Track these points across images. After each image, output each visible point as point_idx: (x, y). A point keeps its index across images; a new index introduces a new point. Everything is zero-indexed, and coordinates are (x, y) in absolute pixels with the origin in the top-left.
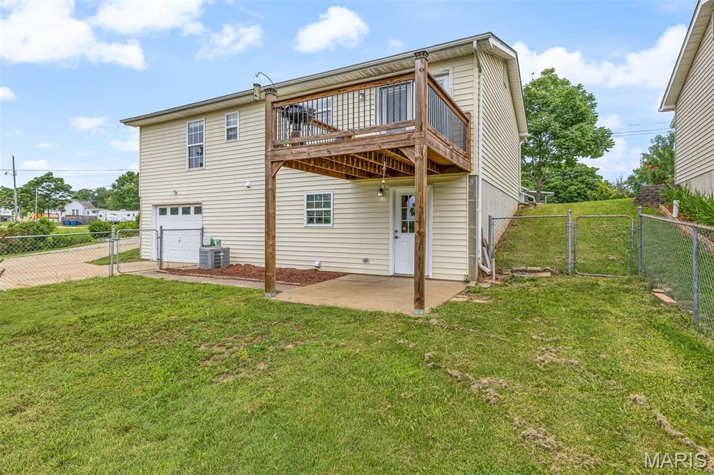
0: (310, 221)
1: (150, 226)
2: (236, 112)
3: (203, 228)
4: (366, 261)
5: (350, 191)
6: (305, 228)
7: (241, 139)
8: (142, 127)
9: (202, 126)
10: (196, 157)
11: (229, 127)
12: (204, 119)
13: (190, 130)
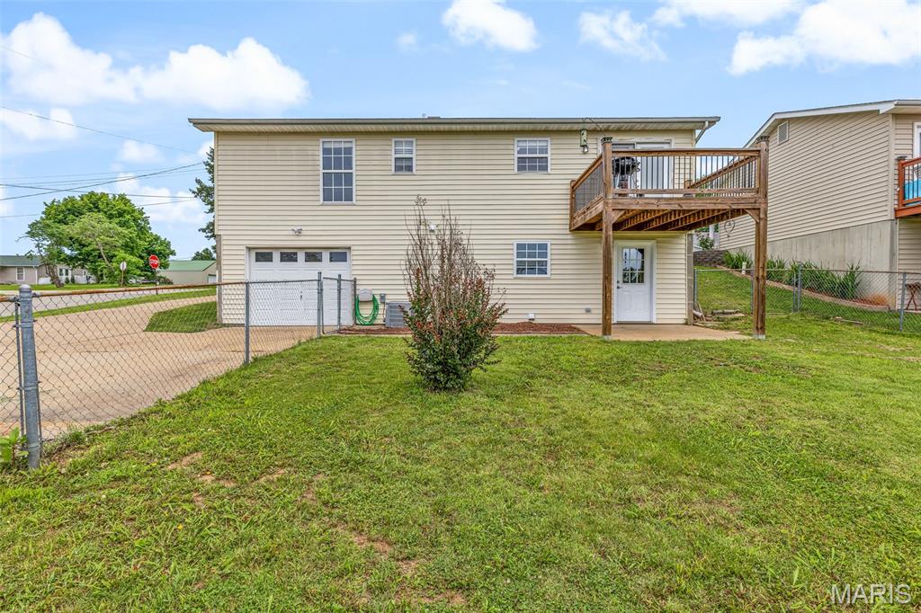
0: (520, 271)
1: (242, 277)
2: (411, 139)
3: (355, 279)
4: (588, 311)
5: (569, 242)
6: (515, 278)
7: (418, 173)
8: (219, 134)
9: (351, 148)
10: (338, 188)
11: (398, 156)
12: (354, 140)
13: (326, 151)
